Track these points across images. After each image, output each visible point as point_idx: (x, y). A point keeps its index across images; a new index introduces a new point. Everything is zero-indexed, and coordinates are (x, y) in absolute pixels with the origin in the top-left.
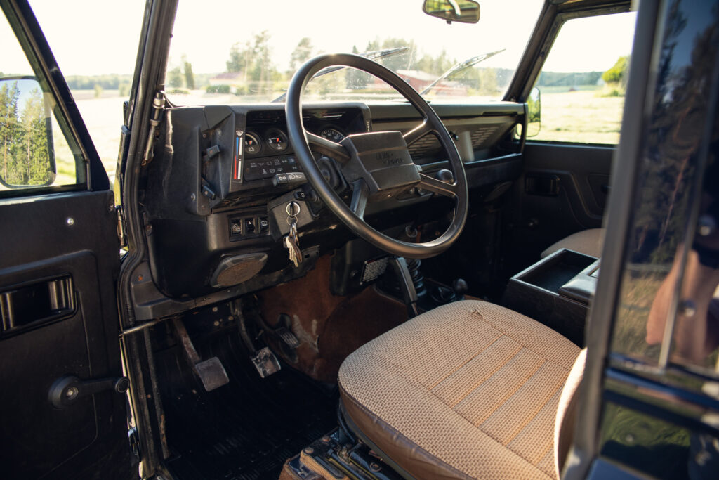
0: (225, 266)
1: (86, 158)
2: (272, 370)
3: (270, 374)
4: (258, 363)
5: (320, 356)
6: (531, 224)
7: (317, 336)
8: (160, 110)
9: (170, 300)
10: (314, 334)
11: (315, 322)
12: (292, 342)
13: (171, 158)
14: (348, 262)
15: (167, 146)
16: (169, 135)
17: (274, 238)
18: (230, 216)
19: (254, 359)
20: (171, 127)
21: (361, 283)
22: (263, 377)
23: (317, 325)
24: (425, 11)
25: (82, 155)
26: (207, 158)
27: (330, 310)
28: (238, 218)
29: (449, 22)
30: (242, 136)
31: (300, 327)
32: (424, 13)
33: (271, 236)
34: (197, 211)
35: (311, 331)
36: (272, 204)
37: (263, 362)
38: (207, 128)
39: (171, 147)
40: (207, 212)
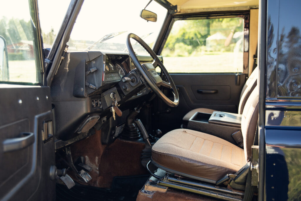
0: (89, 121)
1: (43, 71)
2: (89, 179)
3: (89, 181)
4: (83, 176)
5: (100, 175)
6: (168, 111)
7: (98, 165)
8: (66, 52)
9: (61, 140)
10: (97, 164)
11: (97, 158)
12: (89, 169)
13: (67, 74)
14: (111, 127)
15: (65, 68)
16: (67, 64)
17: (103, 109)
18: (92, 98)
19: (80, 175)
20: (69, 60)
21: (114, 138)
22: (87, 182)
23: (98, 159)
24: (141, 16)
25: (42, 70)
26: (88, 72)
27: (102, 152)
28: (93, 100)
29: (148, 21)
30: (105, 64)
31: (89, 162)
32: (141, 18)
33: (102, 108)
34: (84, 95)
35: (95, 163)
36: (104, 94)
37: (84, 176)
38: (89, 60)
39: (67, 69)
40: (87, 96)
